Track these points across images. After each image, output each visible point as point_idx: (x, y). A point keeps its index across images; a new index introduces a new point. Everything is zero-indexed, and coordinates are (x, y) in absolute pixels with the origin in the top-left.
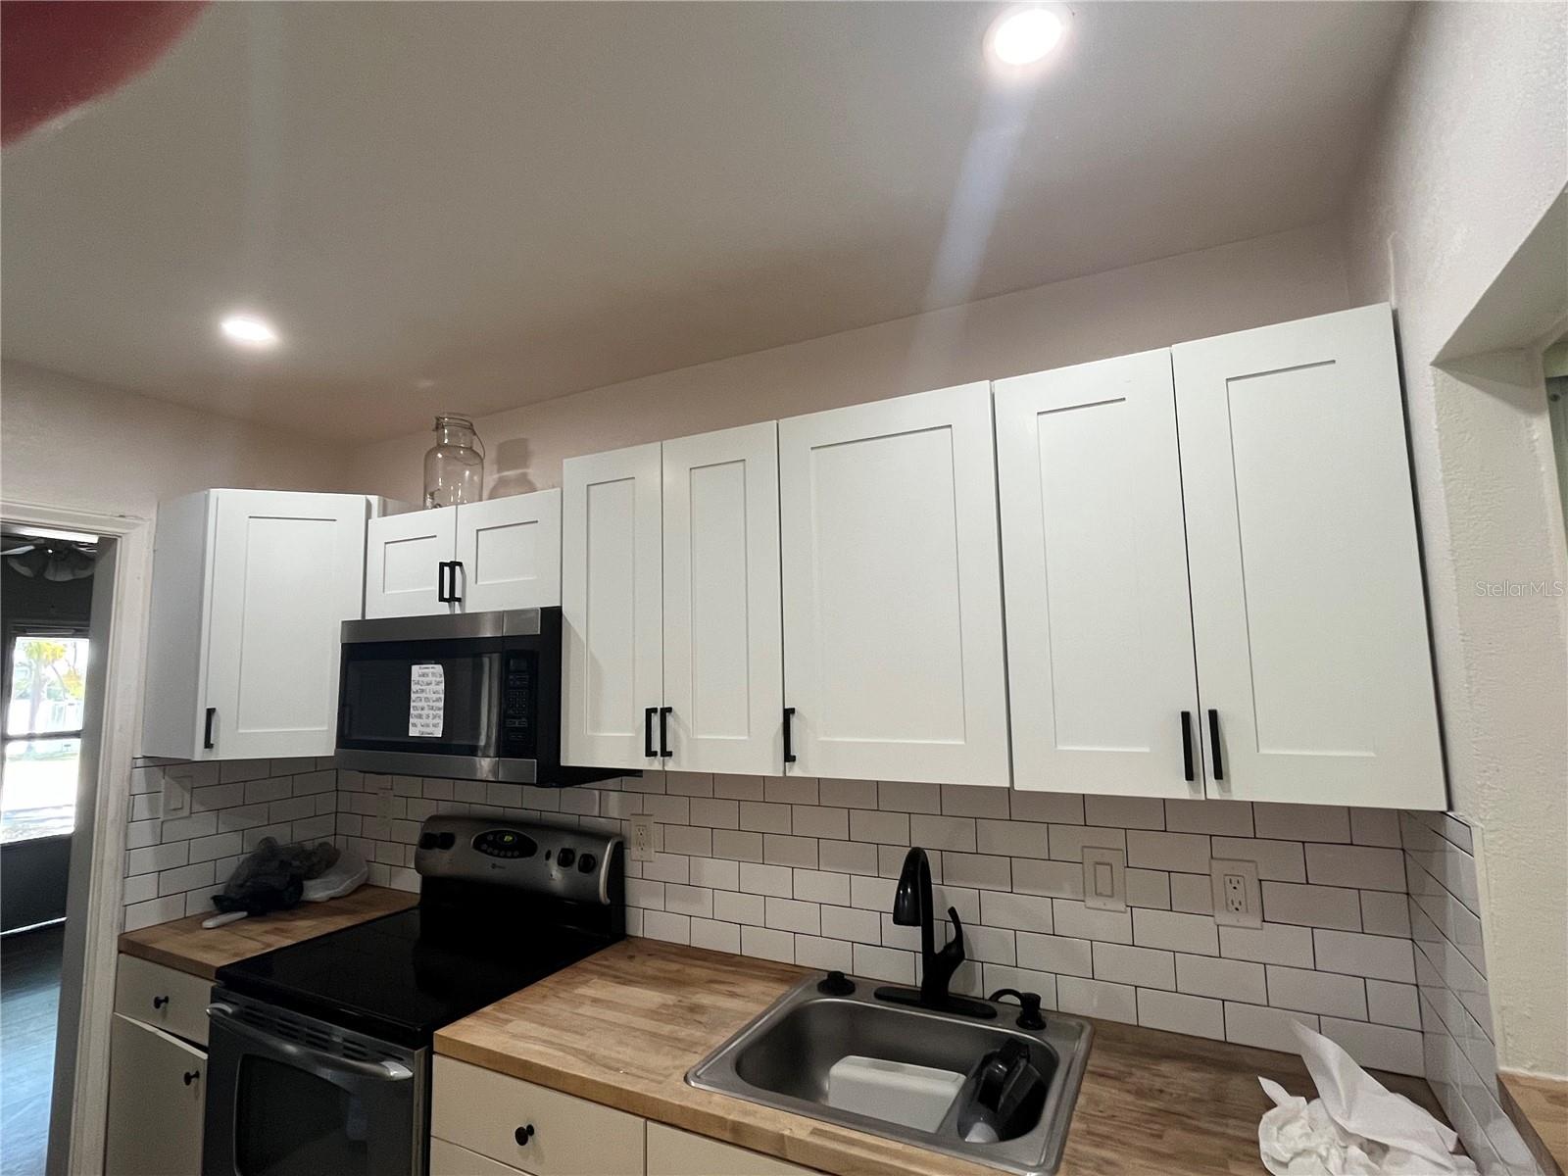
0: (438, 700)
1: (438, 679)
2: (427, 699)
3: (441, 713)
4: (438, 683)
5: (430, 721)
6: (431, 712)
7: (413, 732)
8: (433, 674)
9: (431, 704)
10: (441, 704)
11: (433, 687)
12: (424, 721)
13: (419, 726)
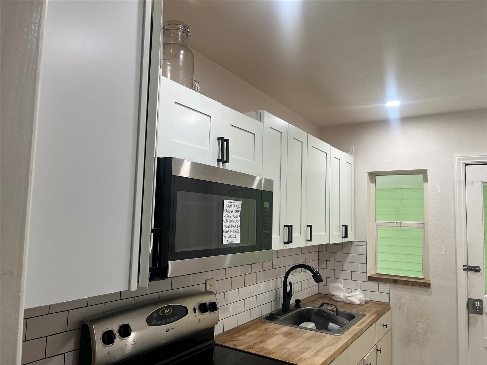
0: (236, 221)
1: (236, 209)
2: (231, 221)
3: (239, 229)
4: (236, 212)
5: (233, 234)
6: (233, 229)
7: (225, 242)
8: (234, 206)
9: (233, 224)
10: (239, 224)
11: (233, 214)
12: (230, 234)
13: (227, 237)
